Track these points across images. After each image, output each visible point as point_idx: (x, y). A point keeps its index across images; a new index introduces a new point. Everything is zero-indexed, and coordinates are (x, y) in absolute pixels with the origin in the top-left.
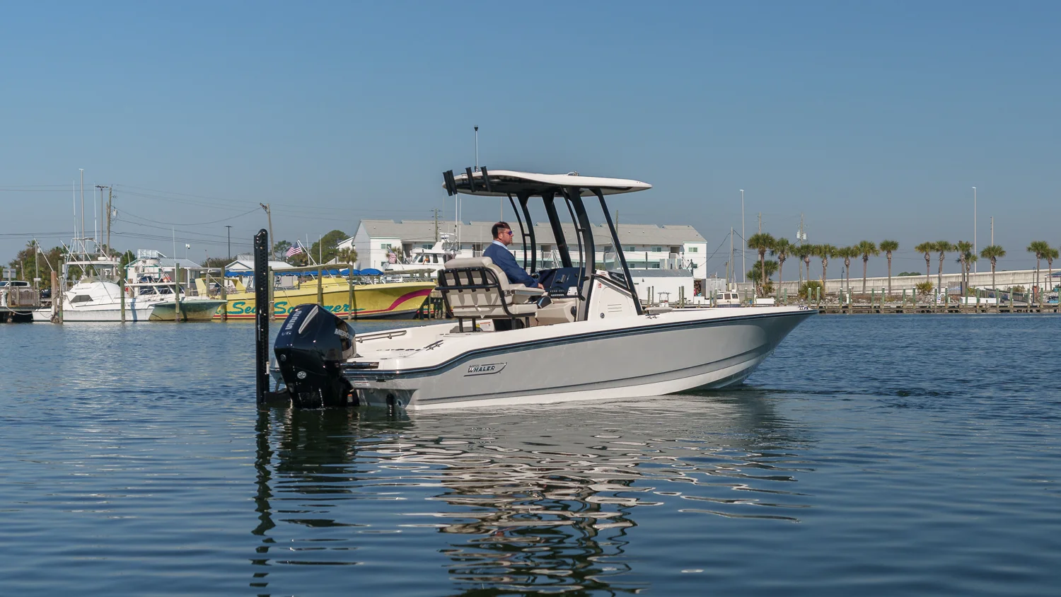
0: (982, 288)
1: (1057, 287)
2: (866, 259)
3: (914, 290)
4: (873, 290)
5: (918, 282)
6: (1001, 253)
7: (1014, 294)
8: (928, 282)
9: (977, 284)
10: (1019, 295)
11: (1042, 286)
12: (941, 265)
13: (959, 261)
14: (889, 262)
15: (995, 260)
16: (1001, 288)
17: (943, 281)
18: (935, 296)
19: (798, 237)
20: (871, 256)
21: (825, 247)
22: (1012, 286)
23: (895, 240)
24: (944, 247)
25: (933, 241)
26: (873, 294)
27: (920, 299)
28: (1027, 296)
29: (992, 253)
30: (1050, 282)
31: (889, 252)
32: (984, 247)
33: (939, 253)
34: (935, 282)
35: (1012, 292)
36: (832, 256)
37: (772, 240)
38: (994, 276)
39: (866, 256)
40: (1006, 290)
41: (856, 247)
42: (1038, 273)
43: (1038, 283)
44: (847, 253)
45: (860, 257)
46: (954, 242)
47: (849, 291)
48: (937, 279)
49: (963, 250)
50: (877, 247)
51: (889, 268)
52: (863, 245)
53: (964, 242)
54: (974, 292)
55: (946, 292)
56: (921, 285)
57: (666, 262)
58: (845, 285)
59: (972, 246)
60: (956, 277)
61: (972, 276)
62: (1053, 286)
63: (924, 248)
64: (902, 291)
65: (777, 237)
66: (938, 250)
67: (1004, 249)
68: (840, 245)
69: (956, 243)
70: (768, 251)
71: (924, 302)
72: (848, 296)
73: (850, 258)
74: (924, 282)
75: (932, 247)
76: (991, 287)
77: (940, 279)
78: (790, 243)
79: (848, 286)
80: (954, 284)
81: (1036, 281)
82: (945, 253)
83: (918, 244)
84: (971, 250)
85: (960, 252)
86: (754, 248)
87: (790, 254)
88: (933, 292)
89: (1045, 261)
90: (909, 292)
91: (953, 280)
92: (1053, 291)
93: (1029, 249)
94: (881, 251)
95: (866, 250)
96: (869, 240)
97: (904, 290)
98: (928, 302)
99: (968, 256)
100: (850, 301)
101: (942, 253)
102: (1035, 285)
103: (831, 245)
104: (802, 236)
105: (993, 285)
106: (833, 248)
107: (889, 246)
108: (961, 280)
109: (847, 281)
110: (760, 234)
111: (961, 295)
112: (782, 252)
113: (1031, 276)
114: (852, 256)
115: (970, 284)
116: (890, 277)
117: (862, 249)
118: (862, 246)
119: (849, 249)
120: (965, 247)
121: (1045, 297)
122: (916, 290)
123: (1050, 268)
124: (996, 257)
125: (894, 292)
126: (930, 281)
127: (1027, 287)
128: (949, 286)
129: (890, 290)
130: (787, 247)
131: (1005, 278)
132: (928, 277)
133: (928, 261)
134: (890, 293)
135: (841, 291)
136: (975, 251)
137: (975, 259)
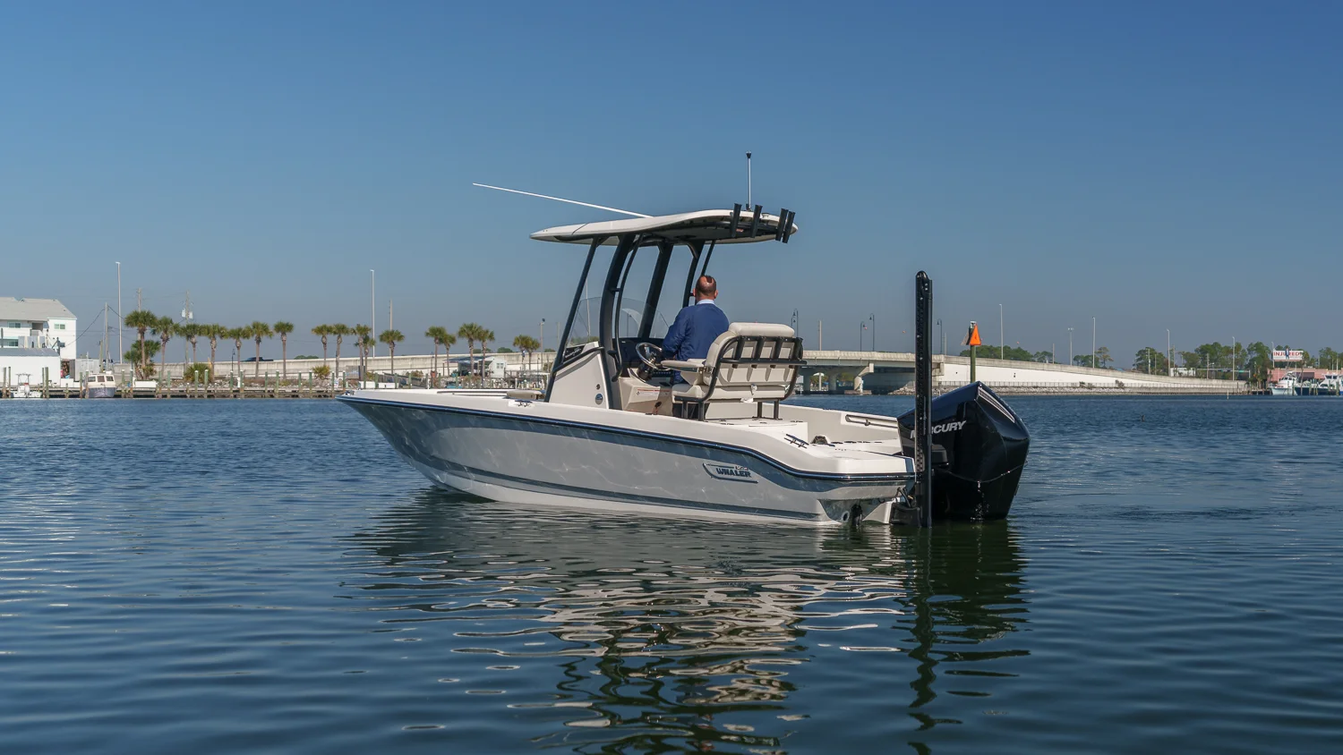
0: (380, 373)
1: (455, 372)
2: (259, 341)
3: (311, 373)
4: (266, 374)
5: (314, 366)
6: (400, 338)
7: (412, 379)
8: (325, 366)
9: (376, 368)
10: (416, 379)
11: (440, 371)
12: (338, 349)
13: (357, 344)
14: (284, 344)
15: (394, 345)
16: (400, 373)
17: (341, 365)
18: (333, 379)
19: (184, 315)
20: (264, 338)
21: (214, 327)
22: (410, 371)
23: (291, 322)
24: (341, 330)
25: (329, 324)
26: (267, 377)
27: (317, 384)
28: (425, 381)
29: (391, 338)
30: (448, 367)
31: (284, 334)
32: (382, 331)
33: (337, 336)
34: (333, 365)
35: (410, 377)
36: (222, 337)
37: (153, 318)
38: (392, 360)
39: (259, 338)
40: (405, 374)
41: (248, 327)
42: (436, 357)
43: (436, 368)
44: (238, 334)
45: (253, 339)
46: (351, 325)
47: (241, 374)
48: (335, 363)
49: (361, 334)
50: (271, 329)
51: (284, 350)
52: (256, 326)
53: (362, 326)
54: (372, 377)
55: (344, 377)
56: (318, 369)
57: (26, 339)
58: (236, 368)
59: (371, 329)
60: (354, 361)
61: (370, 360)
62: (451, 372)
63: (321, 330)
64: (297, 375)
65: (159, 315)
66: (335, 333)
67: (402, 334)
68: (230, 326)
69: (355, 327)
70: (149, 330)
71: (321, 386)
72: (239, 379)
73: (241, 339)
74: (321, 365)
75: (329, 330)
76: (390, 372)
77: (337, 362)
78: (175, 322)
79: (239, 369)
80: (352, 368)
81: (434, 366)
82: (343, 335)
83: (315, 327)
84: (369, 334)
85: (358, 336)
86: (132, 326)
87: (174, 333)
88: (330, 376)
89: (443, 347)
90: (306, 376)
91: (352, 364)
92: (451, 376)
93: (427, 334)
94: (275, 333)
95: (259, 330)
96: (262, 321)
97: (300, 374)
98: (324, 387)
99: (366, 340)
100: (241, 385)
101: (340, 336)
102: (433, 370)
103: (221, 325)
104: (188, 314)
105: (392, 370)
106: (222, 329)
107: (284, 328)
108: (359, 364)
109: (239, 365)
110: (139, 311)
111: (360, 379)
112: (166, 332)
113: (429, 362)
114: (244, 337)
115: (368, 368)
116: (284, 359)
117: (254, 331)
118: (254, 327)
119: (240, 329)
120: (363, 331)
121: (442, 382)
122: (313, 374)
123: (447, 353)
124: (395, 342)
125: (289, 376)
126: (327, 365)
127: (425, 372)
128: (347, 370)
129: (285, 373)
130: (170, 326)
131: (403, 362)
132: (325, 362)
133: (325, 344)
134: (285, 377)
135: (232, 374)
136: (374, 335)
137: (373, 343)
